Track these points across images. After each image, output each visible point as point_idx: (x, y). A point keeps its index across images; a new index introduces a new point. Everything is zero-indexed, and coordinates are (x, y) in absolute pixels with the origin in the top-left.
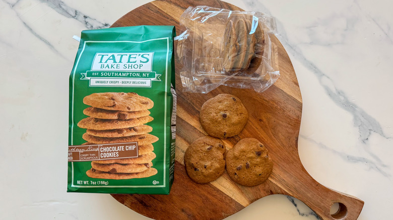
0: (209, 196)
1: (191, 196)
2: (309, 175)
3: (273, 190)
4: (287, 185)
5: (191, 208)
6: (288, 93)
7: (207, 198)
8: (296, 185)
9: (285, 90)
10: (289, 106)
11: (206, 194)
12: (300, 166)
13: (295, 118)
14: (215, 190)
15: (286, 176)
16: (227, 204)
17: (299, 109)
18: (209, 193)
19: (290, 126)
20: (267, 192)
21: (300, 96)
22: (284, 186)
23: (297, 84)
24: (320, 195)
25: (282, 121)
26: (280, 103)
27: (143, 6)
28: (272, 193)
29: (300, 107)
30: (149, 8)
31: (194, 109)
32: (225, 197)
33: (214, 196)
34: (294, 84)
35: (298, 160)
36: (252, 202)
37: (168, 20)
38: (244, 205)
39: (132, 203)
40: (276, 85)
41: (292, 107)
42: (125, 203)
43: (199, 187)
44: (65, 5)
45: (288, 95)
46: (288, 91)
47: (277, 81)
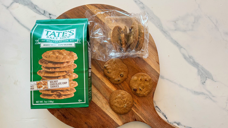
0: (102, 118)
1: (92, 116)
3: (137, 119)
4: (144, 117)
5: (91, 123)
6: (153, 67)
7: (100, 118)
8: (150, 118)
9: (152, 66)
10: (152, 75)
11: (100, 116)
12: (153, 108)
13: (154, 81)
14: (105, 114)
15: (144, 112)
16: (110, 123)
17: (158, 77)
18: (101, 116)
20: (133, 119)
21: (159, 70)
22: (143, 118)
23: (158, 63)
24: (161, 125)
26: (148, 72)
27: (81, 6)
28: (136, 120)
29: (158, 76)
30: (84, 8)
31: (101, 68)
32: (110, 119)
33: (104, 117)
34: (157, 63)
35: (152, 104)
36: (124, 123)
38: (119, 124)
39: (58, 115)
40: (147, 62)
41: (154, 76)
42: (54, 115)
43: (96, 112)
44: (38, 7)
45: (153, 69)
46: (153, 66)
47: (148, 60)
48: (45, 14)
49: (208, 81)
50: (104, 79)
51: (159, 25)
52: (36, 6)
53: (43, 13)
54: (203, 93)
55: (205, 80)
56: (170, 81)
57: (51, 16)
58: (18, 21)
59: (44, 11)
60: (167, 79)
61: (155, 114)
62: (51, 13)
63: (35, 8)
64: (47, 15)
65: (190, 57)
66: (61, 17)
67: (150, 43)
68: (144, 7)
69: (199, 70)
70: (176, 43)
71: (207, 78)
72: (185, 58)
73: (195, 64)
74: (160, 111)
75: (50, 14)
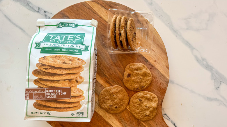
1: (93, 126)
2: (165, 123)
6: (162, 73)
10: (161, 81)
13: (163, 88)
14: (108, 124)
19: (159, 92)
21: (169, 75)
23: (168, 68)
25: (155, 89)
27: (81, 3)
29: (167, 82)
30: (84, 5)
31: (103, 73)
34: (166, 67)
37: (95, 15)
39: (56, 125)
40: (155, 66)
41: (163, 82)
42: (52, 125)
43: (98, 121)
44: (31, 4)
45: (162, 74)
46: (161, 71)
47: (156, 65)
48: (40, 11)
49: (223, 86)
50: (106, 85)
51: (168, 24)
52: (30, 2)
53: (37, 10)
54: (216, 100)
55: (220, 85)
56: (181, 86)
57: (46, 14)
58: (10, 20)
59: (39, 8)
60: (177, 84)
61: (163, 124)
62: (46, 10)
63: (29, 5)
64: (42, 12)
65: (203, 60)
66: (58, 15)
67: (159, 45)
68: (152, 3)
69: (212, 74)
70: (188, 44)
71: (222, 83)
72: (198, 60)
73: (209, 67)
74: (169, 119)
75: (45, 12)
